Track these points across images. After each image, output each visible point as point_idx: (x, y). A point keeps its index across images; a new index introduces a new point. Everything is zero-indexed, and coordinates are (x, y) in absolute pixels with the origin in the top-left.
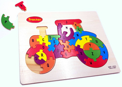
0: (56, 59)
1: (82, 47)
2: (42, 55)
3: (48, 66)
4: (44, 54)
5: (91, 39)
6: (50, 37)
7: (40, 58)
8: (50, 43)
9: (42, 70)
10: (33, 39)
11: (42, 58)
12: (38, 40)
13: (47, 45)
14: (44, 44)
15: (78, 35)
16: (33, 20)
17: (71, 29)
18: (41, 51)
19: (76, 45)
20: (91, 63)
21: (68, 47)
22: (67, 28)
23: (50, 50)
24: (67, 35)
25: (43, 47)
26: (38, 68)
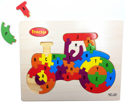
0: (57, 81)
2: (43, 76)
3: (48, 88)
4: (45, 76)
6: (54, 56)
7: (40, 79)
8: (52, 64)
10: (35, 58)
11: (43, 79)
12: (40, 59)
13: (49, 66)
14: (46, 64)
15: (87, 56)
16: (37, 32)
17: (81, 47)
18: (43, 71)
19: (81, 68)
20: (91, 89)
21: (71, 69)
22: (76, 45)
23: (51, 71)
24: (74, 55)
25: (45, 67)
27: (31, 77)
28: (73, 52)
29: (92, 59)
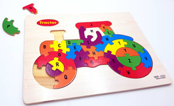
0: (78, 69)
1: (114, 53)
2: (57, 64)
3: (66, 78)
4: (60, 64)
5: (126, 43)
6: (69, 42)
7: (54, 69)
8: (68, 50)
9: (57, 83)
10: (44, 46)
11: (58, 67)
12: (51, 46)
13: (64, 52)
14: (60, 50)
15: (107, 39)
16: (46, 23)
17: (98, 33)
18: (56, 59)
19: (106, 51)
20: (129, 73)
21: (94, 53)
22: (92, 31)
23: (68, 58)
24: (93, 40)
25: (59, 54)
26: (52, 81)
27: (39, 68)
28: (90, 37)
29: (115, 42)
